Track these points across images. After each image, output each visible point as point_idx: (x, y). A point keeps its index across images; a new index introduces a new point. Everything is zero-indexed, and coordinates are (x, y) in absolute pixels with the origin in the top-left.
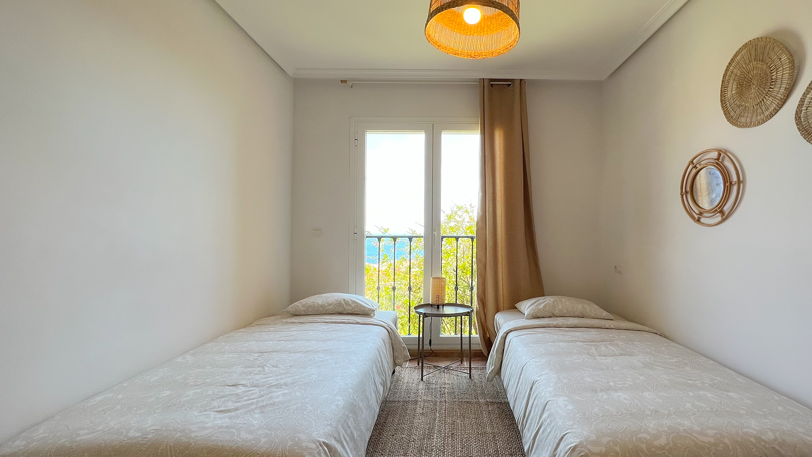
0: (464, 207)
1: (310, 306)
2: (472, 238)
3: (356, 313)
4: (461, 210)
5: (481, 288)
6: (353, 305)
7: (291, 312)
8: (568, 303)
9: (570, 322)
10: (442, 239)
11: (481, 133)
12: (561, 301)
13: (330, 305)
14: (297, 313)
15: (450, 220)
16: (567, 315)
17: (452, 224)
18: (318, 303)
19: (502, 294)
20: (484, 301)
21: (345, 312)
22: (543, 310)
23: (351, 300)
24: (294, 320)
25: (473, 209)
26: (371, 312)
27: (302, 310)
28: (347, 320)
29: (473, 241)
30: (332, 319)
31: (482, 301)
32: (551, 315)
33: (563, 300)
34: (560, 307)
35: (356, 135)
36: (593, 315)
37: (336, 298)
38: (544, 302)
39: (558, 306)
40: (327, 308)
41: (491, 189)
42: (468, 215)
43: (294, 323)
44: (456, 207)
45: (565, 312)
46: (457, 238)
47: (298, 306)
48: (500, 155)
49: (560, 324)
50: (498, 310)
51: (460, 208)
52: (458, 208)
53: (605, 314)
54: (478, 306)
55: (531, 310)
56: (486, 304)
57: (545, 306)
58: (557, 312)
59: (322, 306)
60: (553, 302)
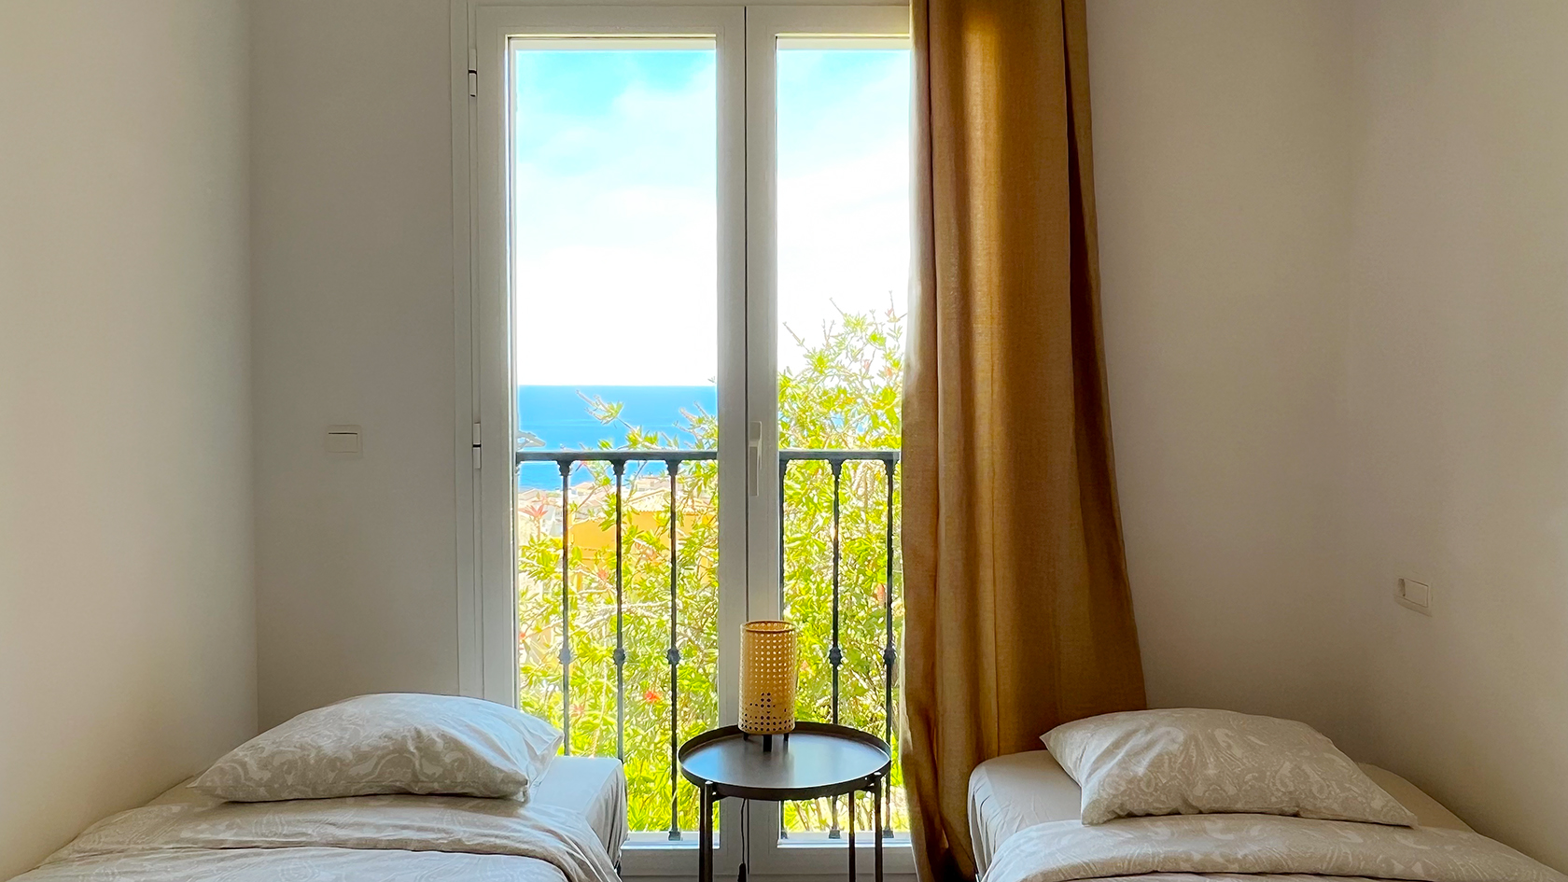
0: (869, 319)
1: (291, 765)
2: (889, 461)
3: (458, 790)
4: (859, 333)
5: (920, 663)
6: (447, 759)
7: (219, 792)
8: (1238, 752)
9: (1255, 848)
10: (783, 462)
11: (916, 43)
12: (1212, 740)
13: (362, 757)
14: (240, 796)
15: (821, 372)
16: (1239, 806)
17: (830, 384)
18: (319, 748)
19: (993, 685)
20: (932, 716)
21: (416, 789)
22: (1148, 785)
23: (443, 736)
24: (226, 829)
25: (898, 324)
26: (511, 788)
27: (259, 784)
28: (420, 829)
29: (890, 472)
30: (361, 826)
31: (925, 717)
32: (1176, 804)
33: (1220, 734)
34: (1211, 771)
35: (473, 52)
36: (1335, 806)
37: (389, 727)
38: (1149, 746)
39: (1205, 765)
40: (353, 772)
41: (954, 270)
42: (880, 353)
43: (222, 846)
44: (840, 321)
45: (1231, 790)
46: (837, 461)
47: (243, 765)
48: (986, 129)
49: (1217, 857)
50: (979, 755)
51: (854, 325)
52: (847, 324)
53: (1379, 800)
54: (909, 734)
55: (1102, 784)
56: (936, 726)
57: (1156, 765)
58: (1199, 793)
59: (334, 763)
60: (1186, 744)
